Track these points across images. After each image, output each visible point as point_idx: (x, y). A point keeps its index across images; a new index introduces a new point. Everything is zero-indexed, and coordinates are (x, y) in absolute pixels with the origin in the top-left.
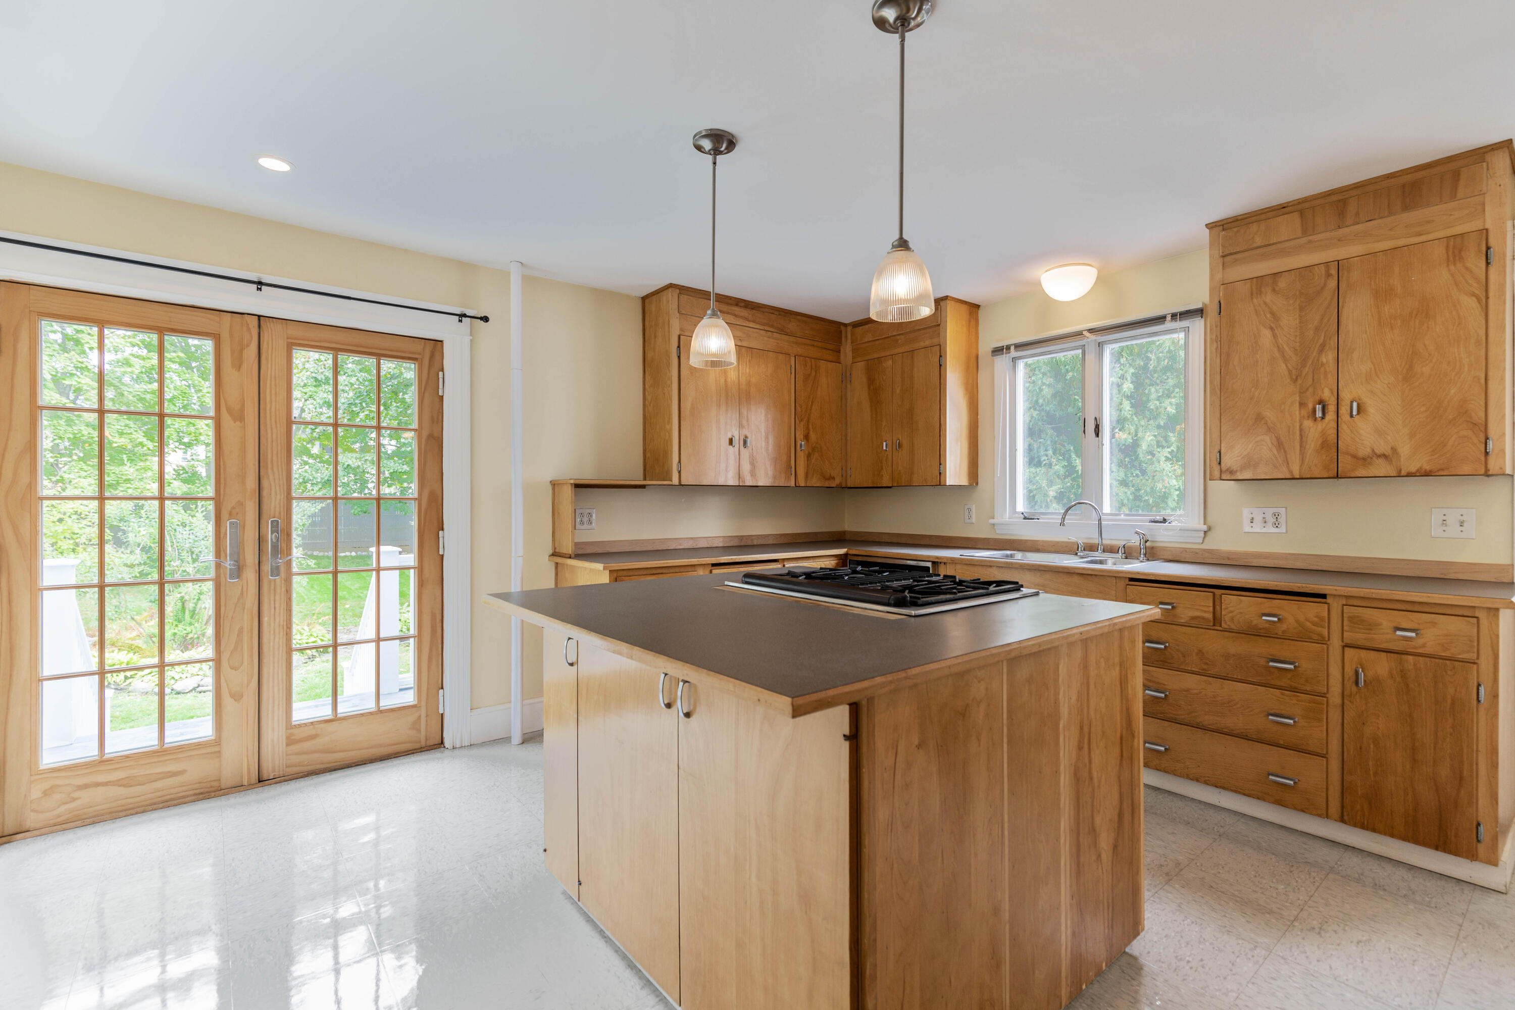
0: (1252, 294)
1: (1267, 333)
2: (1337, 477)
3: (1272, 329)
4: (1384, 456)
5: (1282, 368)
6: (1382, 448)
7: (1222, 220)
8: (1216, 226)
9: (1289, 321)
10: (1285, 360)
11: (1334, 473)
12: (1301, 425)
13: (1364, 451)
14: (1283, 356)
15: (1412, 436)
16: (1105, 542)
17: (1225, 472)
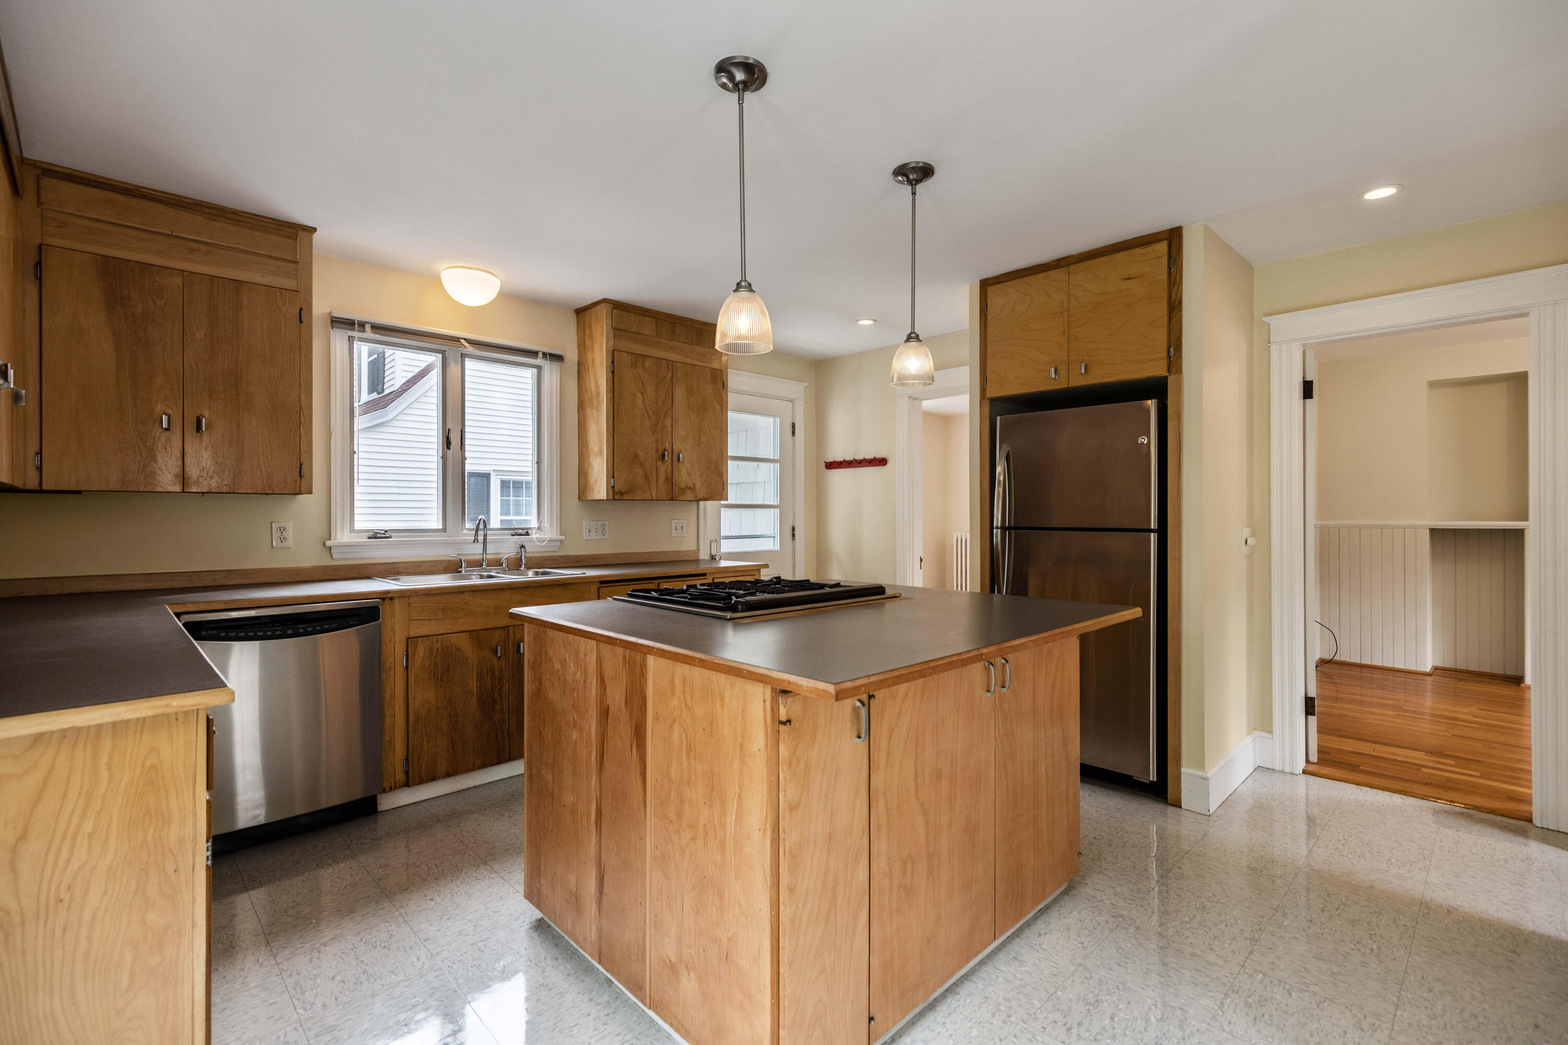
0: (632, 364)
1: (639, 395)
2: (672, 500)
3: (642, 393)
4: (690, 488)
5: (647, 423)
6: (690, 484)
7: (617, 302)
8: (610, 303)
9: (650, 391)
10: (649, 418)
11: (670, 498)
12: (656, 464)
13: (683, 485)
14: (648, 415)
15: (701, 477)
16: (488, 557)
17: (617, 493)
